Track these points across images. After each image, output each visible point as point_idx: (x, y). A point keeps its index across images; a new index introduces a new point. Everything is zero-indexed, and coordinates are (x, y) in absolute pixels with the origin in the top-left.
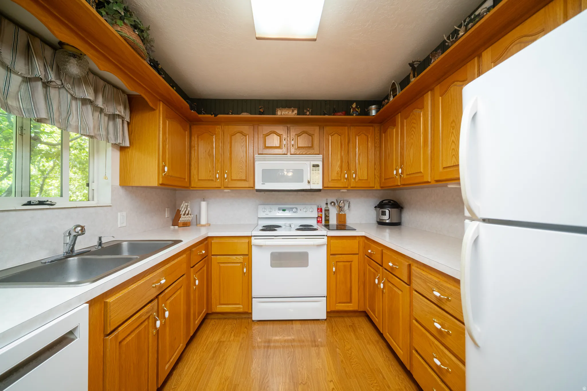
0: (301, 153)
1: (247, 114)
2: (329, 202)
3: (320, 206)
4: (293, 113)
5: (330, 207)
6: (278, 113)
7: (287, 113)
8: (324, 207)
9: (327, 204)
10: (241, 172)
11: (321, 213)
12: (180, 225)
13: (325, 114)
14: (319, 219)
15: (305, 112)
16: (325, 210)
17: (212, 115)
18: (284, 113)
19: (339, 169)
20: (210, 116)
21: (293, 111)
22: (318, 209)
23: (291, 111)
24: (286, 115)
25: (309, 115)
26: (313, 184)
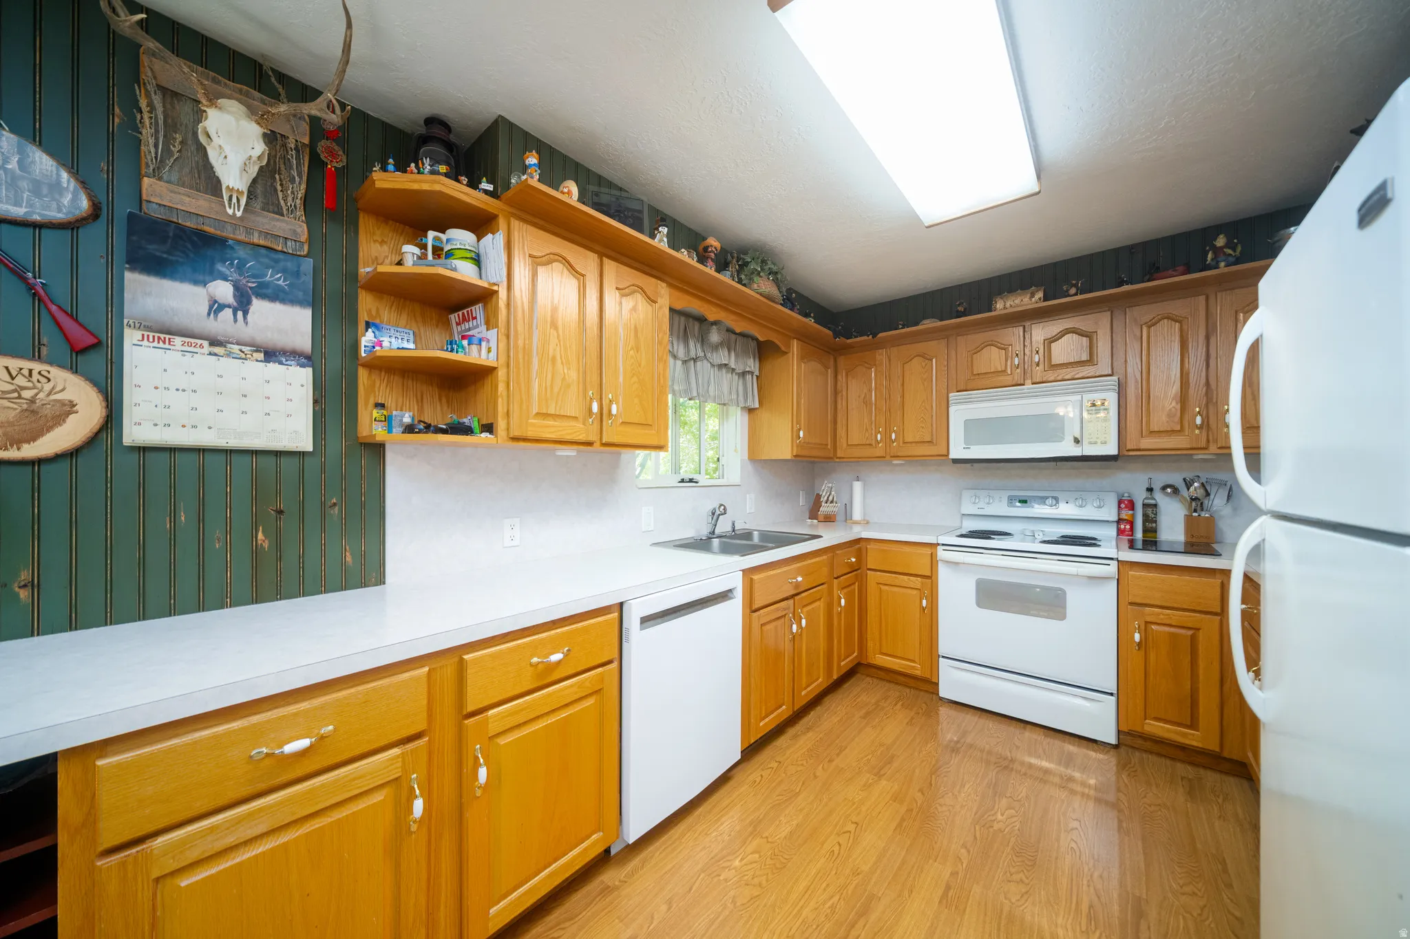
0: (1059, 378)
1: (933, 320)
2: (1157, 486)
3: (1126, 495)
4: (1033, 299)
5: (1160, 498)
6: (998, 306)
7: (1017, 301)
8: (1140, 497)
9: (1150, 490)
10: (923, 427)
11: (1131, 512)
12: (821, 518)
13: (1120, 284)
14: (1122, 527)
15: (1065, 289)
16: (1145, 506)
17: (868, 336)
18: (1012, 303)
19: (1177, 403)
20: (866, 338)
21: (1032, 295)
22: (1120, 502)
23: (1029, 296)
24: (1018, 306)
25: (1076, 294)
26: (1090, 443)
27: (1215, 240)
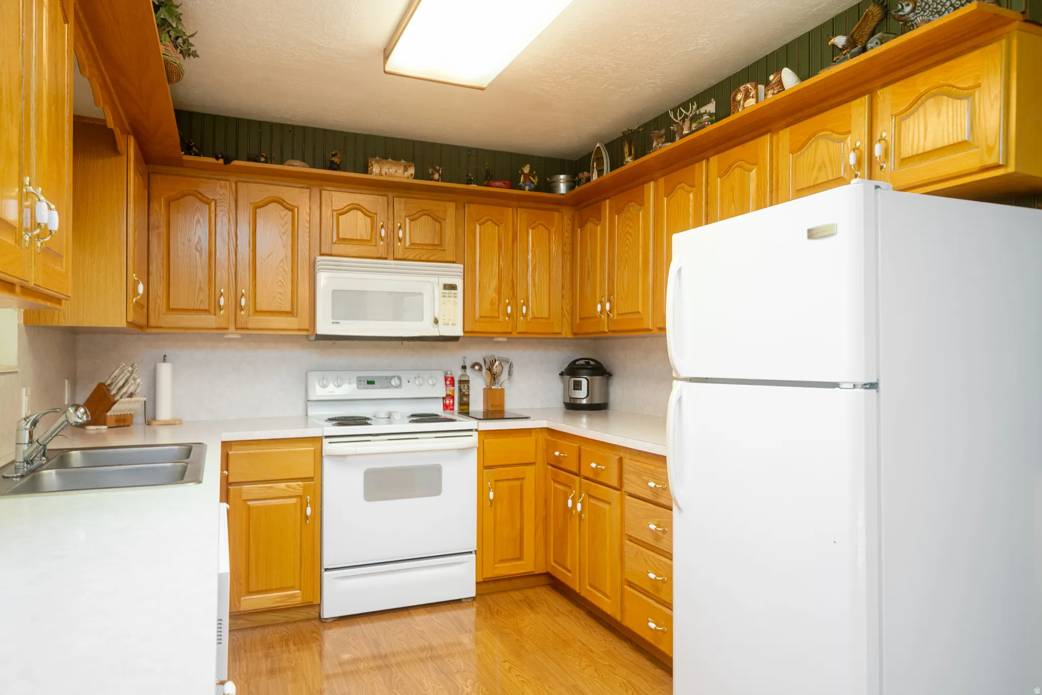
0: (417, 258)
1: (303, 163)
2: (468, 365)
3: (449, 373)
4: (406, 173)
5: (471, 375)
6: (374, 170)
7: (392, 170)
8: (457, 374)
9: (464, 367)
10: (281, 294)
11: (453, 388)
12: (111, 422)
13: (469, 182)
14: (448, 402)
15: (430, 172)
16: (461, 382)
17: (217, 158)
18: (387, 171)
19: (496, 294)
20: (213, 160)
21: (406, 170)
22: (446, 380)
23: (402, 168)
24: (391, 176)
25: (438, 180)
26: (444, 324)
27: (524, 167)
